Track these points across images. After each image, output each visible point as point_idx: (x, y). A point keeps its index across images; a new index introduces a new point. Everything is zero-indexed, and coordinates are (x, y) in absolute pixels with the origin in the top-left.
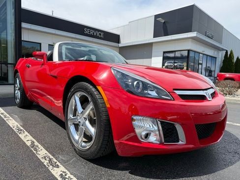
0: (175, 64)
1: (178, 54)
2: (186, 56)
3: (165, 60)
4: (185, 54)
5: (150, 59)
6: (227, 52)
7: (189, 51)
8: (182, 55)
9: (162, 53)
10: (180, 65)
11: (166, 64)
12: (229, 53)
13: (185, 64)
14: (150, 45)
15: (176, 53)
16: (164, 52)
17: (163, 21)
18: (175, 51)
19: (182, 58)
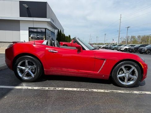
0: (38, 36)
1: (39, 30)
2: (44, 32)
3: (30, 33)
4: (44, 30)
5: (19, 31)
6: (58, 31)
7: (46, 29)
8: (42, 31)
9: (28, 28)
10: (41, 37)
11: (31, 36)
12: (59, 31)
13: (44, 37)
14: (18, 21)
15: (38, 29)
16: (29, 28)
17: (27, 7)
18: (37, 28)
19: (41, 33)
